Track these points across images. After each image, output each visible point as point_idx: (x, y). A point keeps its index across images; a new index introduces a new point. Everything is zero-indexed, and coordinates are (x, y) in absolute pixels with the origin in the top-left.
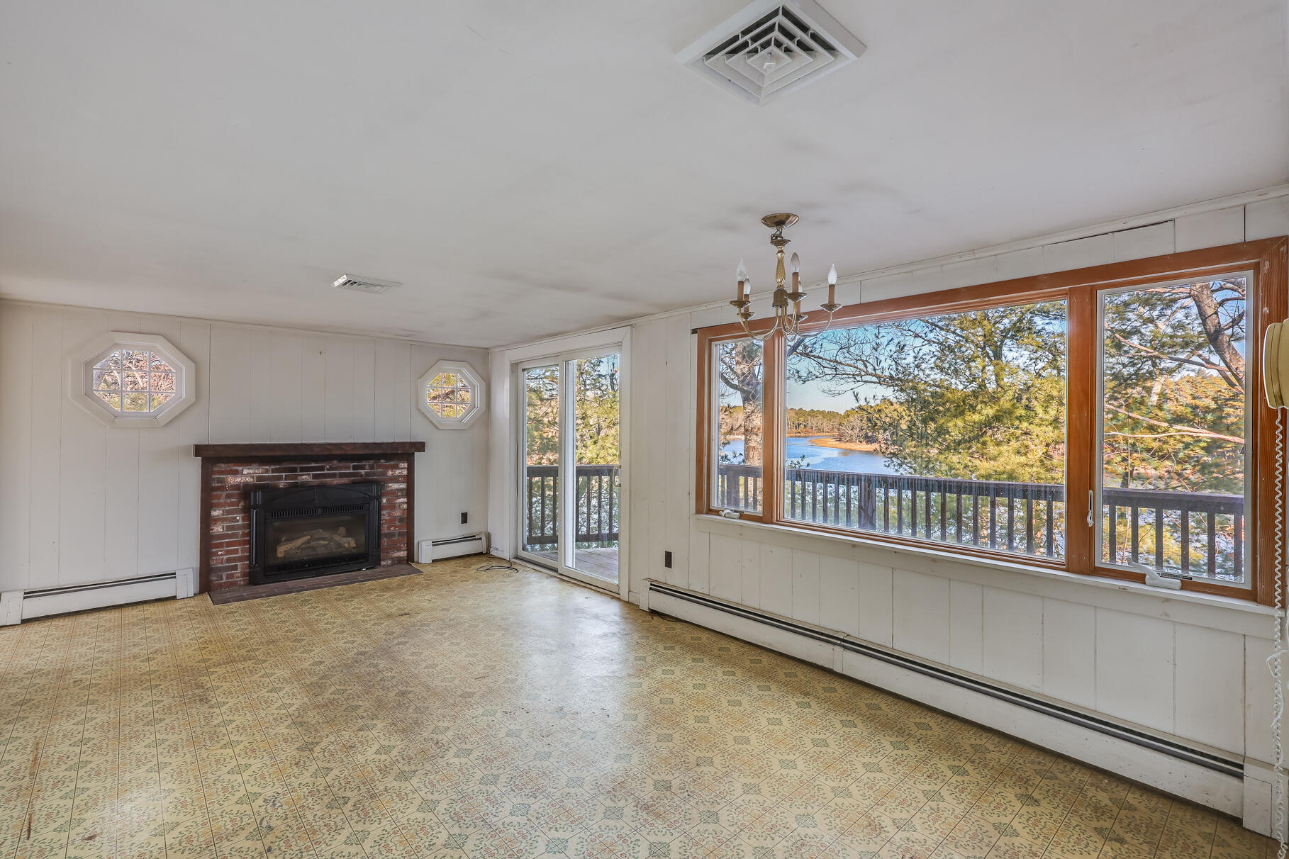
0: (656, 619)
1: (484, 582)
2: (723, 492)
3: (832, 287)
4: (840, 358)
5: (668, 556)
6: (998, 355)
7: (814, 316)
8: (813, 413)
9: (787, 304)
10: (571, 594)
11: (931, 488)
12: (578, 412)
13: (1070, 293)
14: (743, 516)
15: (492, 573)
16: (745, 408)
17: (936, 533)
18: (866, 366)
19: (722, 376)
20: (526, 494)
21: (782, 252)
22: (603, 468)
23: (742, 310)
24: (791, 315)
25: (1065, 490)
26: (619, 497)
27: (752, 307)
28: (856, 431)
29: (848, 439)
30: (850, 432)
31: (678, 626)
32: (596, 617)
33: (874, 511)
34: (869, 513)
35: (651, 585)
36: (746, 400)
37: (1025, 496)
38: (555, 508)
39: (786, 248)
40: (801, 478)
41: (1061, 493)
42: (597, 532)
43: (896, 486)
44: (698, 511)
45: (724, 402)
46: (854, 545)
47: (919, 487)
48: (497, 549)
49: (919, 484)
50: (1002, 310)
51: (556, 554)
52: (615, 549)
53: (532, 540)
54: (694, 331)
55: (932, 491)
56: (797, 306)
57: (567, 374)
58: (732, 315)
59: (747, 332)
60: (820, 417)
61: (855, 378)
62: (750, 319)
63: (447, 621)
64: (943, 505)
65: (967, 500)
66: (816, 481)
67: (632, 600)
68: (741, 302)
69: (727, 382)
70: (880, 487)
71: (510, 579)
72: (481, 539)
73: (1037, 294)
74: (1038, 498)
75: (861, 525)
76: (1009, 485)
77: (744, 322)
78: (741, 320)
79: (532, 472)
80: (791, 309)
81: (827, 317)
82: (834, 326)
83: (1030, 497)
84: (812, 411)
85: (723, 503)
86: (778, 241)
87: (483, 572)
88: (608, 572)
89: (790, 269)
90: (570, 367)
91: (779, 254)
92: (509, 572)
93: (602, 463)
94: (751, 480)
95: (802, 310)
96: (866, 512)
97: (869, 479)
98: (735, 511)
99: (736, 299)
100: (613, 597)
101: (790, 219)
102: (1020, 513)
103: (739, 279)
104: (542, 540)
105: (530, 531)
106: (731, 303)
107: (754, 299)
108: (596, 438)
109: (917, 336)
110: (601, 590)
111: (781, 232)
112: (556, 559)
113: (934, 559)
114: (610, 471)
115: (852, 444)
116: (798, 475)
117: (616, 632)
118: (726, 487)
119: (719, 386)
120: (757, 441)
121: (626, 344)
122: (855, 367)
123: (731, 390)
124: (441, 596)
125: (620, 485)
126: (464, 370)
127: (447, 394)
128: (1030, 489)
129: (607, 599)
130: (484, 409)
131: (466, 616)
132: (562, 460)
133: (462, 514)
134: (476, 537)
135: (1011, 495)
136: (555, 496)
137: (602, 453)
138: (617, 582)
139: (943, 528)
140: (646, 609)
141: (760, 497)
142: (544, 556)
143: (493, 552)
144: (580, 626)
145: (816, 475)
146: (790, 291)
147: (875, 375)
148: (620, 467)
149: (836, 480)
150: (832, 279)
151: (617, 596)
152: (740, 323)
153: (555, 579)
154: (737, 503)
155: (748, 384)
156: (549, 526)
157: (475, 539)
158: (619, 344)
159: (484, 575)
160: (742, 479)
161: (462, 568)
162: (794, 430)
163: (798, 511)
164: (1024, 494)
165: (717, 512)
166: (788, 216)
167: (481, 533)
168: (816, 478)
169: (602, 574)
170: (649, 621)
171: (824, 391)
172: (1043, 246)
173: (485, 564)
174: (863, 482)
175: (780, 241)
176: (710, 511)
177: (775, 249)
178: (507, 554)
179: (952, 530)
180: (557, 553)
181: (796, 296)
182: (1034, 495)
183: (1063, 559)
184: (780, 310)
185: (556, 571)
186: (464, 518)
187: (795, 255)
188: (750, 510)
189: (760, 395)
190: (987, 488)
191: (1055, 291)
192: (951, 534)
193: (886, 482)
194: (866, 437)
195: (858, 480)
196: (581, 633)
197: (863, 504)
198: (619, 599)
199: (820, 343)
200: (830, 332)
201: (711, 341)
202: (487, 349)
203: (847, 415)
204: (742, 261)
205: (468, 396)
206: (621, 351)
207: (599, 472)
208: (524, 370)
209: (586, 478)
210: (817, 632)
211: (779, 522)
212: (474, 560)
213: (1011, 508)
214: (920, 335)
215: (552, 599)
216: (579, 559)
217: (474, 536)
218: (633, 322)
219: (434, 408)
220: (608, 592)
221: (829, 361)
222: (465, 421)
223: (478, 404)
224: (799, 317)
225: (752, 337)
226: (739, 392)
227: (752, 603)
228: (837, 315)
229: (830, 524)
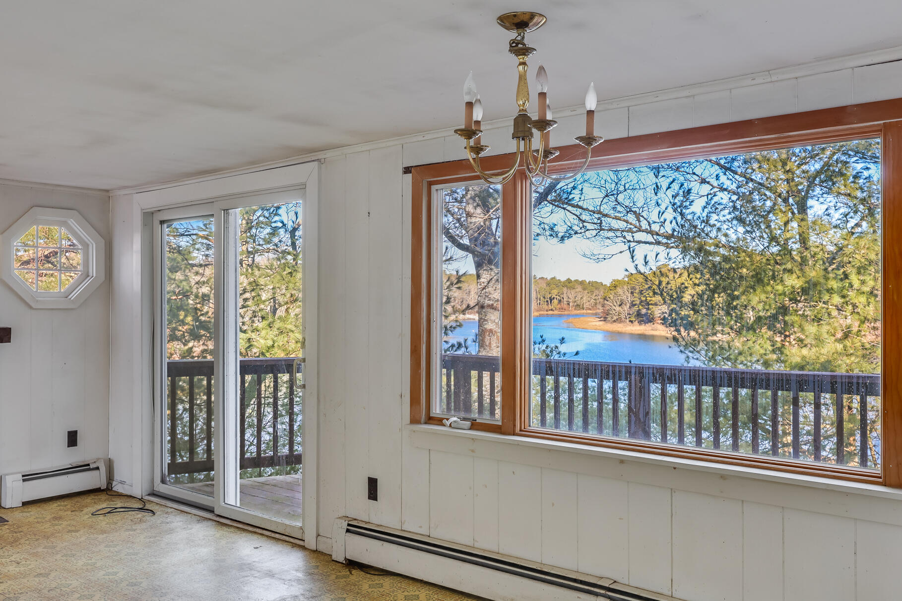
0: (357, 574)
1: (103, 532)
2: (448, 392)
3: (590, 113)
4: (606, 209)
5: (373, 484)
6: (803, 208)
7: (567, 152)
8: (569, 284)
9: (531, 135)
10: (233, 543)
11: (718, 382)
12: (244, 281)
13: (884, 131)
14: (475, 426)
15: (116, 517)
16: (478, 277)
17: (726, 440)
18: (639, 221)
19: (447, 232)
20: (166, 401)
21: (524, 64)
22: (280, 363)
23: (472, 142)
24: (537, 151)
25: (880, 382)
26: (303, 403)
27: (484, 138)
28: (626, 308)
29: (615, 318)
30: (618, 308)
31: (387, 582)
32: (271, 574)
33: (647, 414)
34: (641, 416)
35: (349, 525)
36: (479, 265)
37: (833, 391)
38: (208, 423)
39: (529, 59)
40: (552, 372)
41: (876, 384)
42: (272, 453)
43: (675, 380)
44: (414, 421)
45: (450, 269)
46: (622, 461)
47: (704, 381)
48: (122, 483)
49: (704, 378)
50: (809, 148)
51: (211, 487)
52: (298, 476)
53: (174, 468)
54: (407, 170)
55: (721, 386)
56: (546, 138)
57: (226, 228)
58: (459, 150)
59: (478, 173)
60: (579, 288)
61: (624, 237)
62: (483, 154)
63: (45, 591)
64: (735, 404)
65: (764, 396)
66: (572, 375)
67: (321, 548)
68: (469, 132)
69: (453, 239)
70: (655, 381)
71: (144, 526)
72: (97, 468)
73: (847, 129)
74: (849, 392)
75: (632, 435)
76: (814, 376)
77: (474, 159)
78: (470, 156)
79: (176, 370)
80: (537, 142)
81: (584, 155)
82: (593, 166)
83: (839, 391)
84: (569, 281)
85: (449, 409)
86: (520, 49)
87: (101, 517)
88: (287, 510)
89: (535, 88)
90: (231, 218)
91: (521, 67)
92: (140, 515)
93: (280, 354)
94: (486, 376)
95: (552, 144)
96: (637, 415)
97: (641, 371)
98: (464, 419)
99: (463, 127)
100: (294, 545)
101: (535, 21)
102: (828, 413)
103: (467, 99)
104: (191, 468)
105: (173, 453)
106: (456, 131)
107: (488, 127)
108: (270, 320)
109: (703, 181)
110: (277, 536)
111: (523, 38)
112: (211, 494)
113: (723, 476)
114: (289, 366)
115: (620, 325)
116: (548, 368)
117: (297, 593)
118: (452, 387)
119: (442, 244)
120: (494, 320)
121: (312, 188)
122: (624, 221)
123: (461, 253)
124: (36, 555)
125: (304, 386)
126: (72, 222)
127: (47, 257)
128: (839, 380)
129: (286, 549)
130: (102, 278)
131: (75, 583)
132: (219, 351)
133: (69, 433)
134: (92, 466)
135: (816, 390)
136: (209, 402)
137: (281, 340)
138: (299, 524)
139: (735, 436)
140: (341, 559)
141: (498, 399)
142: (193, 489)
143: (117, 488)
144: (245, 589)
145: (572, 367)
146: (535, 117)
147: (651, 232)
148: (304, 360)
149: (598, 373)
150: (591, 103)
151: (301, 543)
152: (468, 159)
153: (210, 523)
154: (468, 408)
155: (484, 244)
156: (201, 449)
157: (90, 470)
158: (301, 187)
159: (103, 522)
160: (474, 374)
161: (69, 513)
162: (545, 307)
163: (550, 415)
164: (832, 387)
165: (439, 421)
166: (532, 16)
167: (98, 459)
168: (572, 371)
169: (278, 513)
170: (345, 577)
171: (584, 255)
172: (852, 68)
173: (104, 505)
174: (633, 376)
175: (521, 49)
176: (430, 420)
177: (515, 60)
178: (138, 490)
179: (746, 436)
180: (213, 485)
181: (543, 124)
182: (844, 387)
183: (878, 470)
184: (522, 143)
185: (211, 511)
186: (72, 439)
187: (541, 69)
188: (486, 418)
189: (499, 259)
190: (787, 380)
191: (866, 127)
192: (747, 442)
193: (664, 375)
194: (639, 314)
195: (626, 373)
196: (248, 598)
197: (633, 404)
198: (303, 548)
199: (580, 187)
200: (591, 174)
201: (430, 184)
202: (107, 191)
203: (615, 285)
204: (471, 75)
205: (77, 258)
206: (304, 197)
207: (274, 367)
208: (162, 222)
209: (255, 376)
210: (575, 581)
211: (524, 433)
212: (88, 500)
213: (817, 406)
214: (707, 180)
215: (204, 551)
216: (244, 491)
217: (88, 465)
218: (321, 156)
219: (27, 278)
220: (287, 539)
221: (591, 211)
222: (73, 296)
223: (93, 270)
224: (547, 153)
225: (486, 180)
226: (470, 256)
227: (486, 544)
228: (598, 151)
229: (592, 434)
